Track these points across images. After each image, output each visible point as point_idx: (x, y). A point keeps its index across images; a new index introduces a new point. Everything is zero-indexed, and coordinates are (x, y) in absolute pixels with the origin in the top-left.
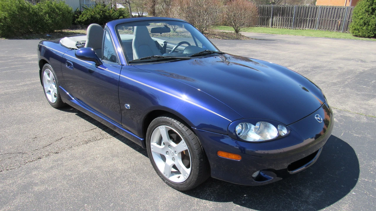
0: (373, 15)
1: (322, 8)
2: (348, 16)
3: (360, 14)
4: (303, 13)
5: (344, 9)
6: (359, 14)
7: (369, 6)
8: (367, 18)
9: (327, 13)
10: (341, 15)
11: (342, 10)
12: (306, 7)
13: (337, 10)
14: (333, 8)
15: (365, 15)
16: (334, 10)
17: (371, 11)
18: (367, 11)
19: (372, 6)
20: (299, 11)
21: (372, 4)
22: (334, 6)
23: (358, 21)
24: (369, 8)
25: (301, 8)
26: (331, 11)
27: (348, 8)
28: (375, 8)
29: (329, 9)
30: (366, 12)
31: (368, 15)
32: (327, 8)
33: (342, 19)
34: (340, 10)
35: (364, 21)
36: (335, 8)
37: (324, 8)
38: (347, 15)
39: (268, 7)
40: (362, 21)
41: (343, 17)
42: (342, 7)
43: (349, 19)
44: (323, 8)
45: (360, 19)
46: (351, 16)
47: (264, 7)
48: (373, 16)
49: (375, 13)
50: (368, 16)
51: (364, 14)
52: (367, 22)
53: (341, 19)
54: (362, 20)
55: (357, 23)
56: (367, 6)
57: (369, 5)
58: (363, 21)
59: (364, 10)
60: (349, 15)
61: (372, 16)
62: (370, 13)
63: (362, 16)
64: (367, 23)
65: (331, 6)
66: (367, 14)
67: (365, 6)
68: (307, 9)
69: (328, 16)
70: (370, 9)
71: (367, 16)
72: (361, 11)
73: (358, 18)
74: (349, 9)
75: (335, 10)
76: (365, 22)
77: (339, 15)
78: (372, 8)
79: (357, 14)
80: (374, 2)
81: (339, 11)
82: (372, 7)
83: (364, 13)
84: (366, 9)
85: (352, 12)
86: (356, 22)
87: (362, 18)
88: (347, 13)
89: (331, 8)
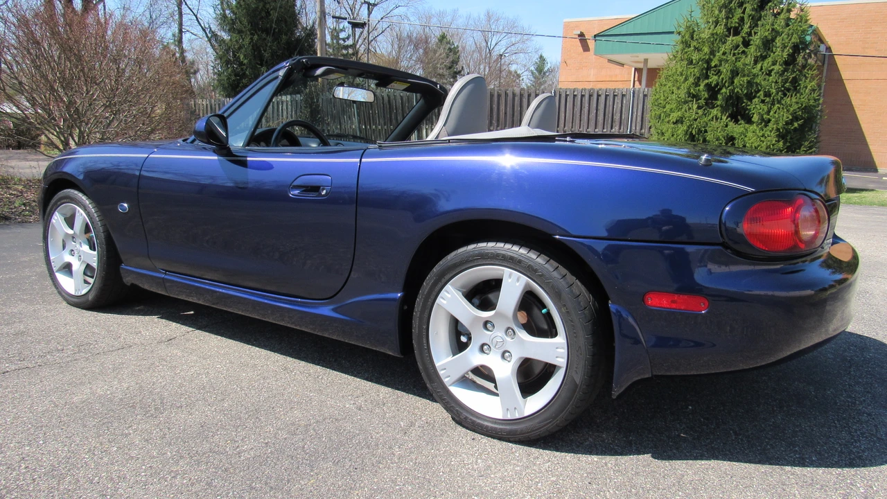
0: (713, 108)
1: (560, 95)
2: (639, 119)
3: (674, 106)
4: (506, 113)
5: (623, 96)
6: (668, 106)
7: (699, 79)
8: (696, 120)
9: (575, 109)
10: (617, 117)
11: (618, 100)
12: (514, 95)
13: (602, 98)
14: (590, 96)
15: (690, 109)
16: (595, 100)
17: (706, 96)
18: (694, 96)
19: (707, 77)
20: (495, 106)
21: (707, 73)
22: (594, 88)
23: (667, 128)
24: (697, 84)
25: (499, 96)
26: (587, 105)
27: (636, 92)
28: (717, 85)
29: (579, 97)
30: (690, 99)
31: (699, 108)
32: (576, 95)
33: (620, 129)
34: (612, 100)
35: (689, 127)
36: (599, 96)
37: (567, 96)
38: (634, 116)
39: (402, 98)
40: (682, 129)
41: (624, 121)
42: (618, 89)
43: (641, 129)
44: (563, 95)
45: (674, 123)
46: (647, 116)
47: (392, 97)
48: (715, 112)
49: (719, 103)
50: (700, 112)
51: (686, 107)
52: (700, 131)
53: (617, 128)
54: (680, 125)
55: (667, 135)
56: (691, 80)
57: (698, 75)
58: (685, 128)
59: (682, 93)
60: (640, 114)
61: (712, 110)
62: (702, 102)
63: (679, 114)
64: (698, 134)
65: (585, 89)
66: (695, 106)
67: (686, 79)
68: (517, 99)
69: (580, 121)
70: (702, 87)
71: (697, 113)
72: (674, 97)
73: (667, 119)
74: (638, 96)
75: (598, 99)
76: (691, 133)
77: (610, 115)
78: (708, 86)
79: (664, 107)
80: (713, 64)
81: (611, 103)
82: (707, 81)
83: (686, 102)
84: (689, 89)
85: (649, 105)
86: (663, 134)
87: (679, 121)
88: (635, 110)
89: (587, 96)
